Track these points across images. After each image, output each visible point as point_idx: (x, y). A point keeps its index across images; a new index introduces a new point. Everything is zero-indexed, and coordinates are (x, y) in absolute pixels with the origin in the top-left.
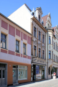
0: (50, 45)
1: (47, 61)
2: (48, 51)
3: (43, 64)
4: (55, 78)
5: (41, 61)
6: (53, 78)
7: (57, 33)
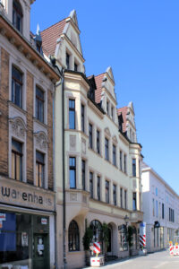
0: (74, 133)
1: (60, 196)
2: (66, 158)
3: (40, 206)
4: (98, 264)
5: (24, 195)
6: (92, 264)
7: (110, 94)
